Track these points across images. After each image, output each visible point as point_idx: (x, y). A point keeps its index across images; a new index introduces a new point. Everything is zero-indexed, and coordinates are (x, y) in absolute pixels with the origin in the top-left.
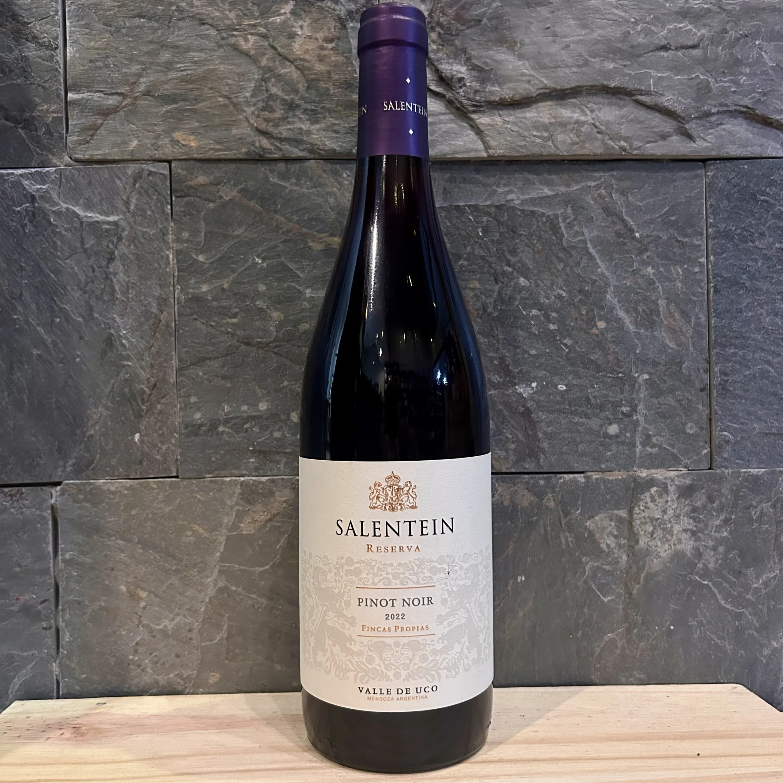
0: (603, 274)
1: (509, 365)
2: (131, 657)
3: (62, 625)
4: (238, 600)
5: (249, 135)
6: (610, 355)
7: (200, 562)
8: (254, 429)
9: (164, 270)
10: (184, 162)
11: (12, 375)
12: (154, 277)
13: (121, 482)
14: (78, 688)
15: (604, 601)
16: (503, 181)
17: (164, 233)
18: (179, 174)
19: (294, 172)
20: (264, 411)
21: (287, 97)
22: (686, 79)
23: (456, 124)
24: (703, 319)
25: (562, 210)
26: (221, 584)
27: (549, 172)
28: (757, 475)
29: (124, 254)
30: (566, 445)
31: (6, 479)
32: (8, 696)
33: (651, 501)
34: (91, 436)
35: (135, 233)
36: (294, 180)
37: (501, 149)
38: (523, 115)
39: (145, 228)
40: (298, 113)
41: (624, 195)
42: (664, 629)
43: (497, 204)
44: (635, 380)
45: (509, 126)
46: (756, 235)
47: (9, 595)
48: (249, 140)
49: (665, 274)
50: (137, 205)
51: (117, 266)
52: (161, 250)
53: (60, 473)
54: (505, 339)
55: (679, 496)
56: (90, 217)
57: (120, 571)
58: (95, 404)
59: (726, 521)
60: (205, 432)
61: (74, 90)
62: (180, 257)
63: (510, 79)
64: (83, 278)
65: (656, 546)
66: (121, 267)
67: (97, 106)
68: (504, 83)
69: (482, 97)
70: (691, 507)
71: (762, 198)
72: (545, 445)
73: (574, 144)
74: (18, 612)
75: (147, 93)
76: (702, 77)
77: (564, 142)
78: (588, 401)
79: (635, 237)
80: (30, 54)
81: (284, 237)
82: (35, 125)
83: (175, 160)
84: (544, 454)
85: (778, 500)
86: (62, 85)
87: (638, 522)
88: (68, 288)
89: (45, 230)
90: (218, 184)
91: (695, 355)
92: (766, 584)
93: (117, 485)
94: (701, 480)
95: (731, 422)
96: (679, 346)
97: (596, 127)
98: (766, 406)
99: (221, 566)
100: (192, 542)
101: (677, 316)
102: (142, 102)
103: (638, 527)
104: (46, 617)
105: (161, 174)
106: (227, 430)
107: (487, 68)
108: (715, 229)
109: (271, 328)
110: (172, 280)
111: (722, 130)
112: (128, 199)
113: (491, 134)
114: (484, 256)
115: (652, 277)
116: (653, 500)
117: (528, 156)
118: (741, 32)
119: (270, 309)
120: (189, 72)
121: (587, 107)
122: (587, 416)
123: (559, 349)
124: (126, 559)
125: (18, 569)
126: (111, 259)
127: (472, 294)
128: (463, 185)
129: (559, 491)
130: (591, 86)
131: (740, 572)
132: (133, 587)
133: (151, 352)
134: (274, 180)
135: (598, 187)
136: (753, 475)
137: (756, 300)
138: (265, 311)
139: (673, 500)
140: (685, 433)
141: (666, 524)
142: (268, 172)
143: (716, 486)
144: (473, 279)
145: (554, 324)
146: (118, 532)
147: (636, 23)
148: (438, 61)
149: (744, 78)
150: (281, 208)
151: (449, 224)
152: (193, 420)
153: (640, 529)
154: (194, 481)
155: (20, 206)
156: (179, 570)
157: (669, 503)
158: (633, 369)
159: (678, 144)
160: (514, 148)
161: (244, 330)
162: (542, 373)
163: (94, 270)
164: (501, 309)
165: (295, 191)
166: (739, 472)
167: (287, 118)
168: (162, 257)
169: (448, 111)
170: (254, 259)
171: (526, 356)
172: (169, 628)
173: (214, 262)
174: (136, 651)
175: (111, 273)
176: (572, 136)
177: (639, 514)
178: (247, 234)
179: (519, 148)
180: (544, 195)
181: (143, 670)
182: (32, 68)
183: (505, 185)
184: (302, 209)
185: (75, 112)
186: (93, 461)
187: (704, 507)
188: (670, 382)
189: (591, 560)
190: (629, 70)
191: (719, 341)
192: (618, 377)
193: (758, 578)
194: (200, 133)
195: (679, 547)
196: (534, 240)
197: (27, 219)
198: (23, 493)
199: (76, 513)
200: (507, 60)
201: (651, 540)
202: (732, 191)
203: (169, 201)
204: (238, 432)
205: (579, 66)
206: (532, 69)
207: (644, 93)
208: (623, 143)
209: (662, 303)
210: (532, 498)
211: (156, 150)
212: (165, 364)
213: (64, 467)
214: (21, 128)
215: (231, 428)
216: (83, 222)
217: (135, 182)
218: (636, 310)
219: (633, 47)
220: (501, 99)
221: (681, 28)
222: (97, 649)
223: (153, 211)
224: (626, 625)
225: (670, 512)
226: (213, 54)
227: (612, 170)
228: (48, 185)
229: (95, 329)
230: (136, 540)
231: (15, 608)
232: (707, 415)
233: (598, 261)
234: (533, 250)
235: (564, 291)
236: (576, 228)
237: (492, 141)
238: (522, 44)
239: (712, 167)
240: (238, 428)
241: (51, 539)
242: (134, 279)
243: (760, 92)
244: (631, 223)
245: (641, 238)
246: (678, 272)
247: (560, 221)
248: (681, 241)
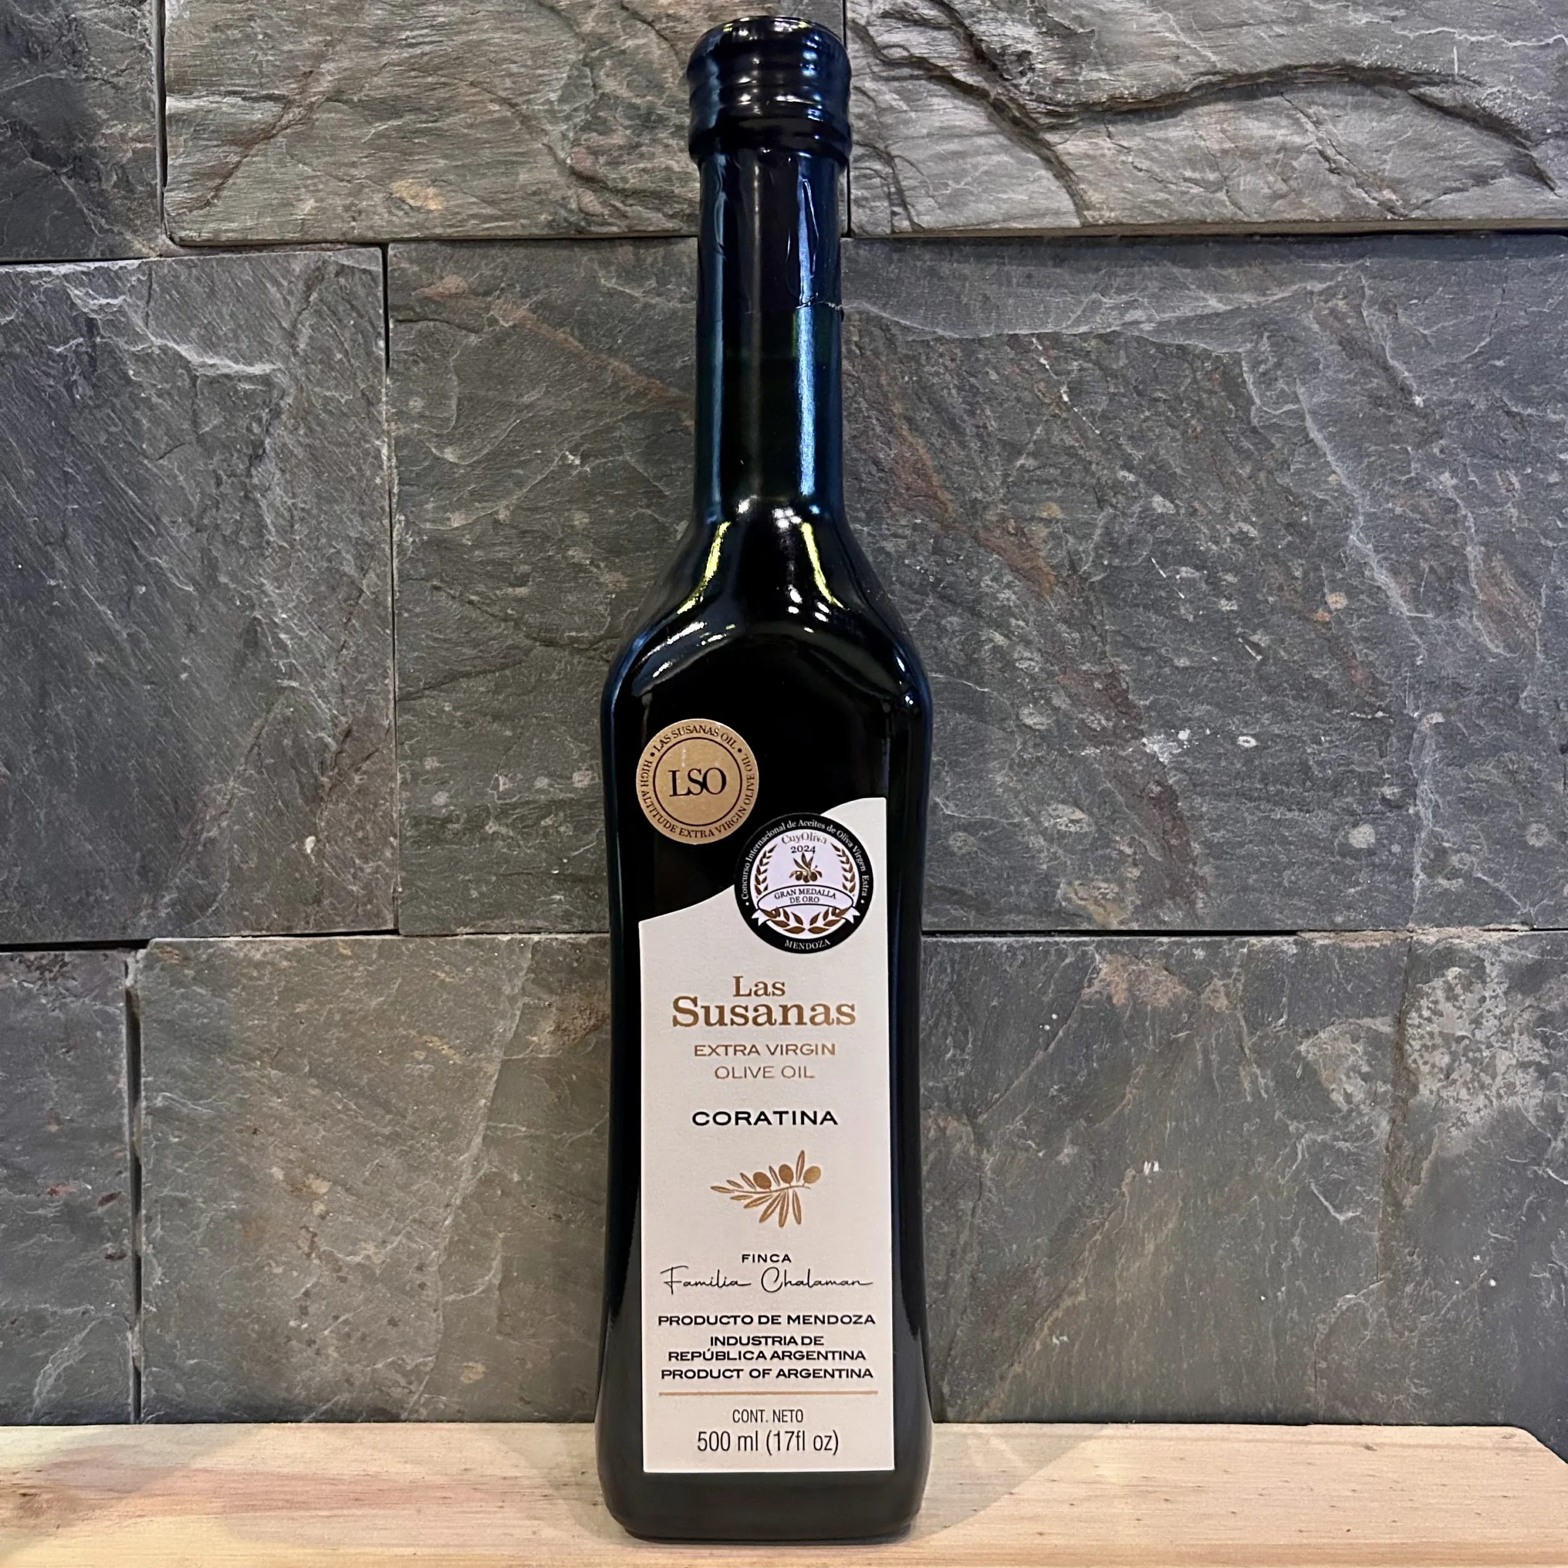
0: (1341, 490)
1: (1127, 691)
2: (292, 1323)
3: (146, 1249)
4: (524, 1202)
5: (555, 186)
6: (1355, 668)
7: (444, 1119)
8: (562, 829)
9: (373, 479)
10: (413, 246)
11: (45, 708)
12: (348, 495)
13: (275, 943)
14: (179, 1387)
15: (1337, 1220)
16: (1117, 282)
17: (371, 401)
18: (403, 270)
19: (652, 265)
20: (585, 790)
21: (638, 101)
22: (1534, 48)
23: (1012, 157)
25: (1249, 346)
26: (485, 1168)
27: (1219, 262)
29: (284, 445)
30: (1257, 871)
31: (30, 933)
32: (32, 1402)
33: (1448, 999)
34: (212, 841)
35: (309, 401)
36: (652, 283)
37: (1112, 210)
38: (1161, 134)
39: (328, 389)
40: (662, 135)
41: (1389, 312)
42: (1475, 1286)
43: (1102, 331)
44: (1412, 725)
45: (1130, 159)
47: (36, 1184)
48: (555, 195)
49: (1480, 488)
50: (311, 337)
51: (269, 471)
52: (364, 437)
53: (144, 921)
54: (1119, 632)
55: (1510, 988)
56: (212, 366)
57: (272, 1135)
58: (220, 773)
60: (456, 834)
61: (179, 91)
62: (405, 452)
63: (1133, 53)
64: (195, 500)
65: (1457, 1100)
66: (278, 475)
67: (227, 125)
68: (1122, 63)
69: (1070, 95)
70: (1539, 1013)
72: (1206, 871)
73: (1276, 196)
74: (55, 1220)
75: (336, 96)
76: (1567, 43)
77: (1254, 193)
78: (1306, 774)
79: (1413, 405)
80: (86, 14)
81: (631, 409)
82: (97, 169)
83: (394, 241)
84: (1206, 891)
86: (155, 79)
87: (1417, 1047)
88: (165, 520)
89: (116, 396)
90: (487, 293)
91: (1548, 670)
93: (266, 948)
94: (1558, 953)
96: (1512, 651)
97: (1327, 159)
99: (487, 1128)
100: (426, 1075)
101: (1508, 581)
102: (326, 116)
103: (1416, 1055)
104: (113, 1232)
105: (365, 271)
106: (504, 830)
107: (1081, 30)
109: (600, 608)
110: (386, 503)
112: (294, 326)
113: (1091, 177)
114: (1072, 447)
115: (1451, 494)
116: (1451, 996)
117: (1172, 223)
119: (598, 567)
120: (427, 48)
121: (1308, 116)
122: (1304, 807)
123: (1241, 656)
124: (286, 1109)
125: (54, 1128)
126: (256, 456)
127: (1044, 532)
128: (1026, 291)
129: (1239, 974)
130: (1317, 66)
132: (298, 1171)
133: (342, 659)
134: (608, 282)
135: (1328, 294)
138: (586, 571)
139: (1496, 997)
140: (1525, 845)
141: (1480, 1051)
142: (596, 266)
144: (1049, 499)
145: (1229, 599)
146: (267, 1051)
148: (972, 15)
150: (624, 343)
151: (994, 376)
152: (429, 809)
153: (1420, 1062)
154: (432, 942)
155: (65, 343)
156: (398, 1135)
157: (1488, 1003)
158: (1409, 702)
159: (1515, 195)
160: (1141, 208)
161: (541, 613)
162: (1200, 710)
163: (219, 484)
164: (1110, 564)
165: (654, 307)
167: (638, 145)
168: (366, 453)
169: (994, 128)
170: (564, 457)
171: (1167, 670)
172: (377, 1261)
173: (479, 462)
174: (304, 1311)
175: (255, 487)
176: (1271, 178)
177: (1419, 1026)
178: (551, 403)
179: (1152, 208)
180: (1208, 311)
181: (318, 1353)
182: (91, 45)
183: (1120, 291)
184: (670, 347)
185: (182, 139)
186: (216, 895)
188: (1491, 732)
189: (1309, 1128)
190: (1404, 29)
192: (1374, 718)
194: (449, 183)
195: (1510, 1102)
196: (1185, 410)
197: (77, 372)
198: (65, 964)
199: (178, 1007)
200: (1125, 11)
201: (1444, 1087)
203: (383, 331)
204: (526, 836)
205: (1289, 22)
206: (1182, 29)
207: (1437, 79)
208: (1387, 194)
210: (1179, 989)
211: (354, 219)
212: (370, 687)
213: (154, 907)
214: (66, 174)
215: (512, 826)
216: (194, 379)
217: (309, 289)
218: (1414, 568)
220: (1112, 98)
222: (221, 1305)
223: (346, 353)
224: (1389, 1275)
225: (1490, 1023)
226: (479, 8)
227: (1362, 256)
228: (122, 297)
229: (222, 608)
230: (307, 1069)
231: (49, 1212)
233: (1330, 458)
234: (1184, 433)
235: (1252, 524)
236: (1281, 384)
237: (1090, 193)
240: (526, 827)
241: (125, 1062)
242: (305, 500)
244: (1405, 374)
245: (1426, 407)
246: (1511, 484)
247: (1245, 369)
248: (1519, 414)
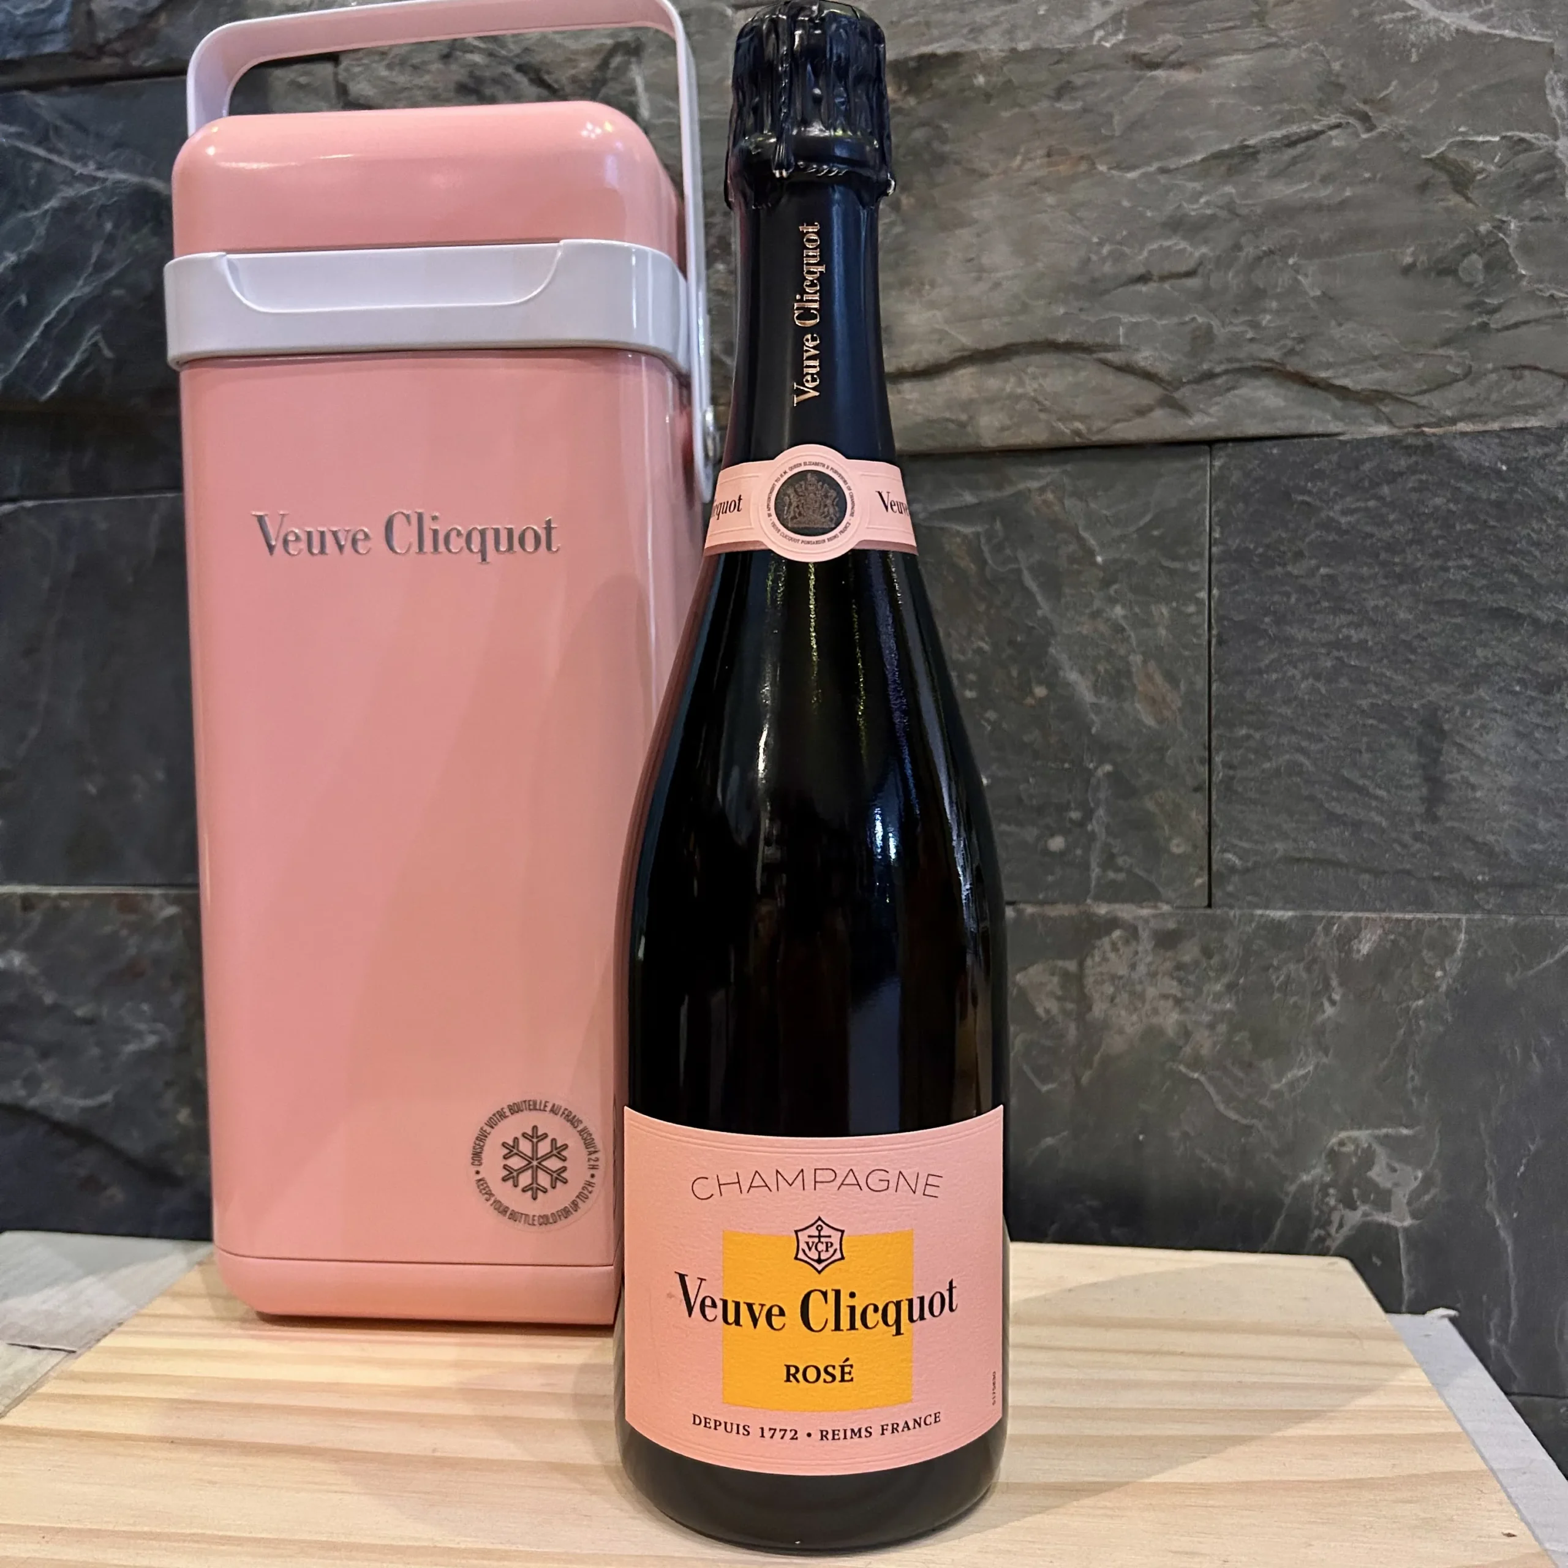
0: (1045, 619)
6: (1051, 735)
15: (1039, 1091)
22: (1174, 324)
24: (1201, 683)
25: (987, 526)
27: (972, 470)
28: (1279, 921)
33: (1112, 951)
38: (931, 389)
41: (1081, 499)
42: (1129, 1138)
44: (1090, 773)
45: (911, 407)
46: (1289, 554)
49: (1141, 616)
55: (1156, 946)
59: (1231, 987)
63: (913, 339)
65: (1119, 1016)
68: (905, 346)
70: (1175, 963)
71: (1300, 498)
73: (1003, 429)
76: (1200, 320)
77: (989, 427)
78: (1021, 803)
79: (1094, 564)
85: (1314, 961)
87: (1091, 980)
91: (1186, 736)
92: (1292, 1085)
94: (1191, 924)
95: (1241, 839)
96: (1161, 722)
97: (1038, 402)
98: (1297, 816)
101: (1159, 678)
103: (1091, 986)
108: (1221, 548)
111: (1236, 396)
115: (1120, 621)
116: (1115, 948)
118: (1264, 248)
121: (1027, 373)
122: (1020, 824)
123: (979, 726)
130: (1031, 342)
131: (1250, 1065)
135: (1042, 490)
136: (1273, 920)
137: (1285, 655)
139: (1146, 951)
140: (1168, 851)
141: (1134, 985)
143: (1215, 934)
145: (971, 690)
147: (1101, 244)
149: (1268, 317)
153: (1094, 991)
157: (1141, 955)
158: (1087, 756)
159: (1164, 422)
160: (916, 439)
166: (1252, 915)
176: (1000, 416)
177: (1094, 967)
179: (923, 438)
180: (963, 504)
187: (1196, 963)
188: (1147, 777)
189: (1023, 1030)
190: (1088, 316)
191: (1222, 716)
192: (1064, 768)
193: (1280, 1075)
195: (1155, 1020)
196: (944, 569)
200: (910, 311)
201: (1111, 1008)
202: (1252, 490)
205: (1013, 314)
206: (946, 322)
207: (1110, 348)
208: (1078, 425)
209: (1137, 659)
218: (1094, 670)
219: (1094, 281)
221: (1169, 247)
224: (1073, 1127)
227: (1065, 463)
232: (1203, 827)
233: (1039, 598)
235: (987, 643)
236: (1008, 552)
238: (933, 284)
239: (1222, 453)
243: (1294, 339)
244: (1092, 542)
245: (1104, 561)
246: (1162, 614)
247: (983, 540)
248: (1168, 568)
